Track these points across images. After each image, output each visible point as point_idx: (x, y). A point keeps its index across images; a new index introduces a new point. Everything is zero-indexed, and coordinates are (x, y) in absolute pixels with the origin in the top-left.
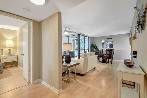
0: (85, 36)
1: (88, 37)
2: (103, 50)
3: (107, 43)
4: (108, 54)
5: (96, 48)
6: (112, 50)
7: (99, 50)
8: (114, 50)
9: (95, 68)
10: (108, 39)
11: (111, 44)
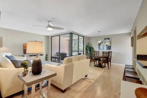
0: (79, 36)
1: (84, 37)
2: (99, 51)
3: (104, 43)
4: (105, 57)
5: (92, 50)
6: (109, 52)
7: (94, 51)
8: (111, 52)
9: (86, 76)
10: (105, 39)
11: (109, 45)
